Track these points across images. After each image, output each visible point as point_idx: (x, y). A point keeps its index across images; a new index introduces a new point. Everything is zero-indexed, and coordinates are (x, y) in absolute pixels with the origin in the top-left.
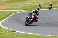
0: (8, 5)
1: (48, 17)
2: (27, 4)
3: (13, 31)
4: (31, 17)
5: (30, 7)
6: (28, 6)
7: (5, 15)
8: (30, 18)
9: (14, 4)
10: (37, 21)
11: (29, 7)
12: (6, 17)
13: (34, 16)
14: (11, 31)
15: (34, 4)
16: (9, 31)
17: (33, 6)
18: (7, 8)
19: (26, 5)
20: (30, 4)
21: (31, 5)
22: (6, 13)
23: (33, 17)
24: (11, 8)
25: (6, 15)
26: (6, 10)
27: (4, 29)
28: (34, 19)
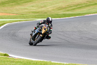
1: (63, 32)
2: (27, 8)
3: (5, 55)
4: (40, 30)
5: (33, 14)
6: (29, 13)
8: (38, 33)
9: (6, 9)
11: (31, 14)
13: (45, 29)
15: (40, 10)
17: (38, 12)
19: (26, 10)
20: (33, 9)
21: (35, 11)
23: (43, 31)
28: (45, 34)
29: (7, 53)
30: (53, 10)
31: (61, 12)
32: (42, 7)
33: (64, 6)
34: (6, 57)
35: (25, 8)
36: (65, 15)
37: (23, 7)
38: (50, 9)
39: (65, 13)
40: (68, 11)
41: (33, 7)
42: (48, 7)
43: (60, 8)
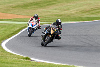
0: (18, 13)
1: (86, 35)
3: (27, 59)
6: (52, 15)
7: (13, 29)
9: (28, 11)
10: (60, 38)
12: (14, 33)
13: (54, 30)
14: (23, 59)
15: (63, 12)
16: (19, 58)
18: (16, 17)
19: (49, 13)
20: (56, 12)
22: (15, 26)
24: (22, 17)
25: (15, 30)
26: (14, 21)
27: (11, 54)
29: (29, 57)
30: (77, 13)
31: (85, 15)
32: (65, 10)
33: (88, 9)
34: (28, 60)
35: (48, 10)
36: (89, 19)
37: (45, 10)
38: (73, 12)
39: (88, 16)
40: (92, 14)
41: (56, 9)
42: (72, 10)
43: (84, 11)
